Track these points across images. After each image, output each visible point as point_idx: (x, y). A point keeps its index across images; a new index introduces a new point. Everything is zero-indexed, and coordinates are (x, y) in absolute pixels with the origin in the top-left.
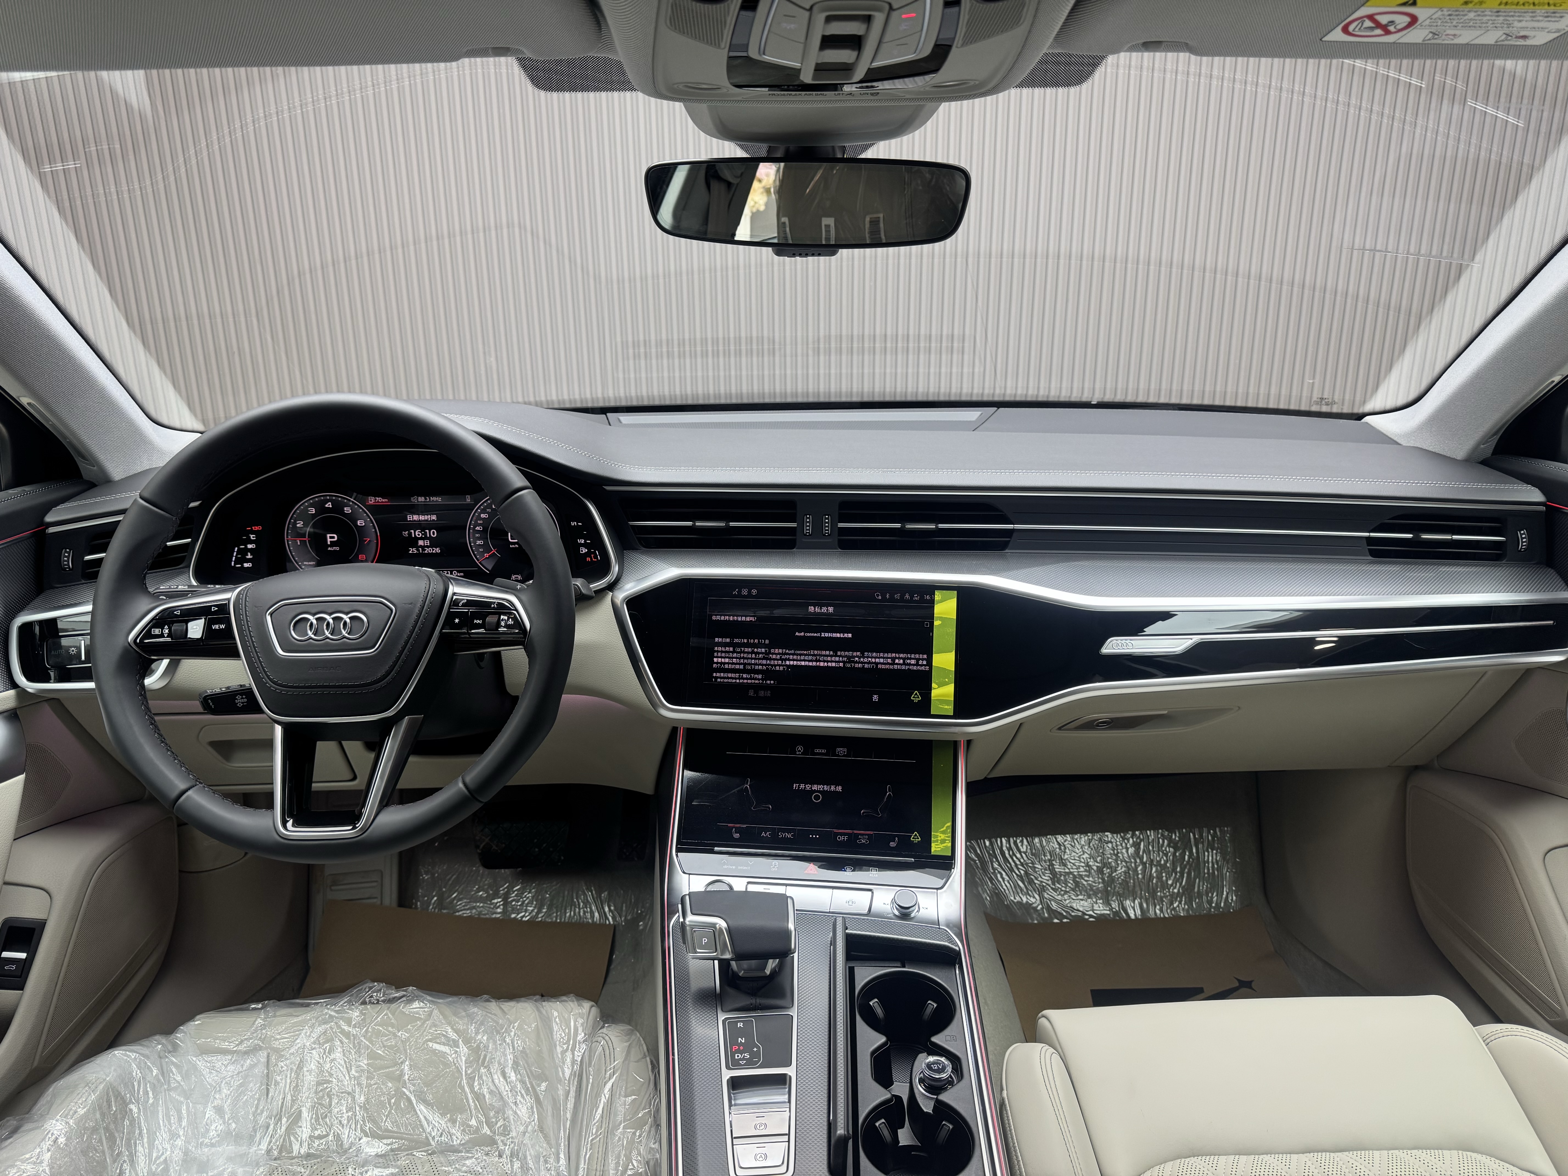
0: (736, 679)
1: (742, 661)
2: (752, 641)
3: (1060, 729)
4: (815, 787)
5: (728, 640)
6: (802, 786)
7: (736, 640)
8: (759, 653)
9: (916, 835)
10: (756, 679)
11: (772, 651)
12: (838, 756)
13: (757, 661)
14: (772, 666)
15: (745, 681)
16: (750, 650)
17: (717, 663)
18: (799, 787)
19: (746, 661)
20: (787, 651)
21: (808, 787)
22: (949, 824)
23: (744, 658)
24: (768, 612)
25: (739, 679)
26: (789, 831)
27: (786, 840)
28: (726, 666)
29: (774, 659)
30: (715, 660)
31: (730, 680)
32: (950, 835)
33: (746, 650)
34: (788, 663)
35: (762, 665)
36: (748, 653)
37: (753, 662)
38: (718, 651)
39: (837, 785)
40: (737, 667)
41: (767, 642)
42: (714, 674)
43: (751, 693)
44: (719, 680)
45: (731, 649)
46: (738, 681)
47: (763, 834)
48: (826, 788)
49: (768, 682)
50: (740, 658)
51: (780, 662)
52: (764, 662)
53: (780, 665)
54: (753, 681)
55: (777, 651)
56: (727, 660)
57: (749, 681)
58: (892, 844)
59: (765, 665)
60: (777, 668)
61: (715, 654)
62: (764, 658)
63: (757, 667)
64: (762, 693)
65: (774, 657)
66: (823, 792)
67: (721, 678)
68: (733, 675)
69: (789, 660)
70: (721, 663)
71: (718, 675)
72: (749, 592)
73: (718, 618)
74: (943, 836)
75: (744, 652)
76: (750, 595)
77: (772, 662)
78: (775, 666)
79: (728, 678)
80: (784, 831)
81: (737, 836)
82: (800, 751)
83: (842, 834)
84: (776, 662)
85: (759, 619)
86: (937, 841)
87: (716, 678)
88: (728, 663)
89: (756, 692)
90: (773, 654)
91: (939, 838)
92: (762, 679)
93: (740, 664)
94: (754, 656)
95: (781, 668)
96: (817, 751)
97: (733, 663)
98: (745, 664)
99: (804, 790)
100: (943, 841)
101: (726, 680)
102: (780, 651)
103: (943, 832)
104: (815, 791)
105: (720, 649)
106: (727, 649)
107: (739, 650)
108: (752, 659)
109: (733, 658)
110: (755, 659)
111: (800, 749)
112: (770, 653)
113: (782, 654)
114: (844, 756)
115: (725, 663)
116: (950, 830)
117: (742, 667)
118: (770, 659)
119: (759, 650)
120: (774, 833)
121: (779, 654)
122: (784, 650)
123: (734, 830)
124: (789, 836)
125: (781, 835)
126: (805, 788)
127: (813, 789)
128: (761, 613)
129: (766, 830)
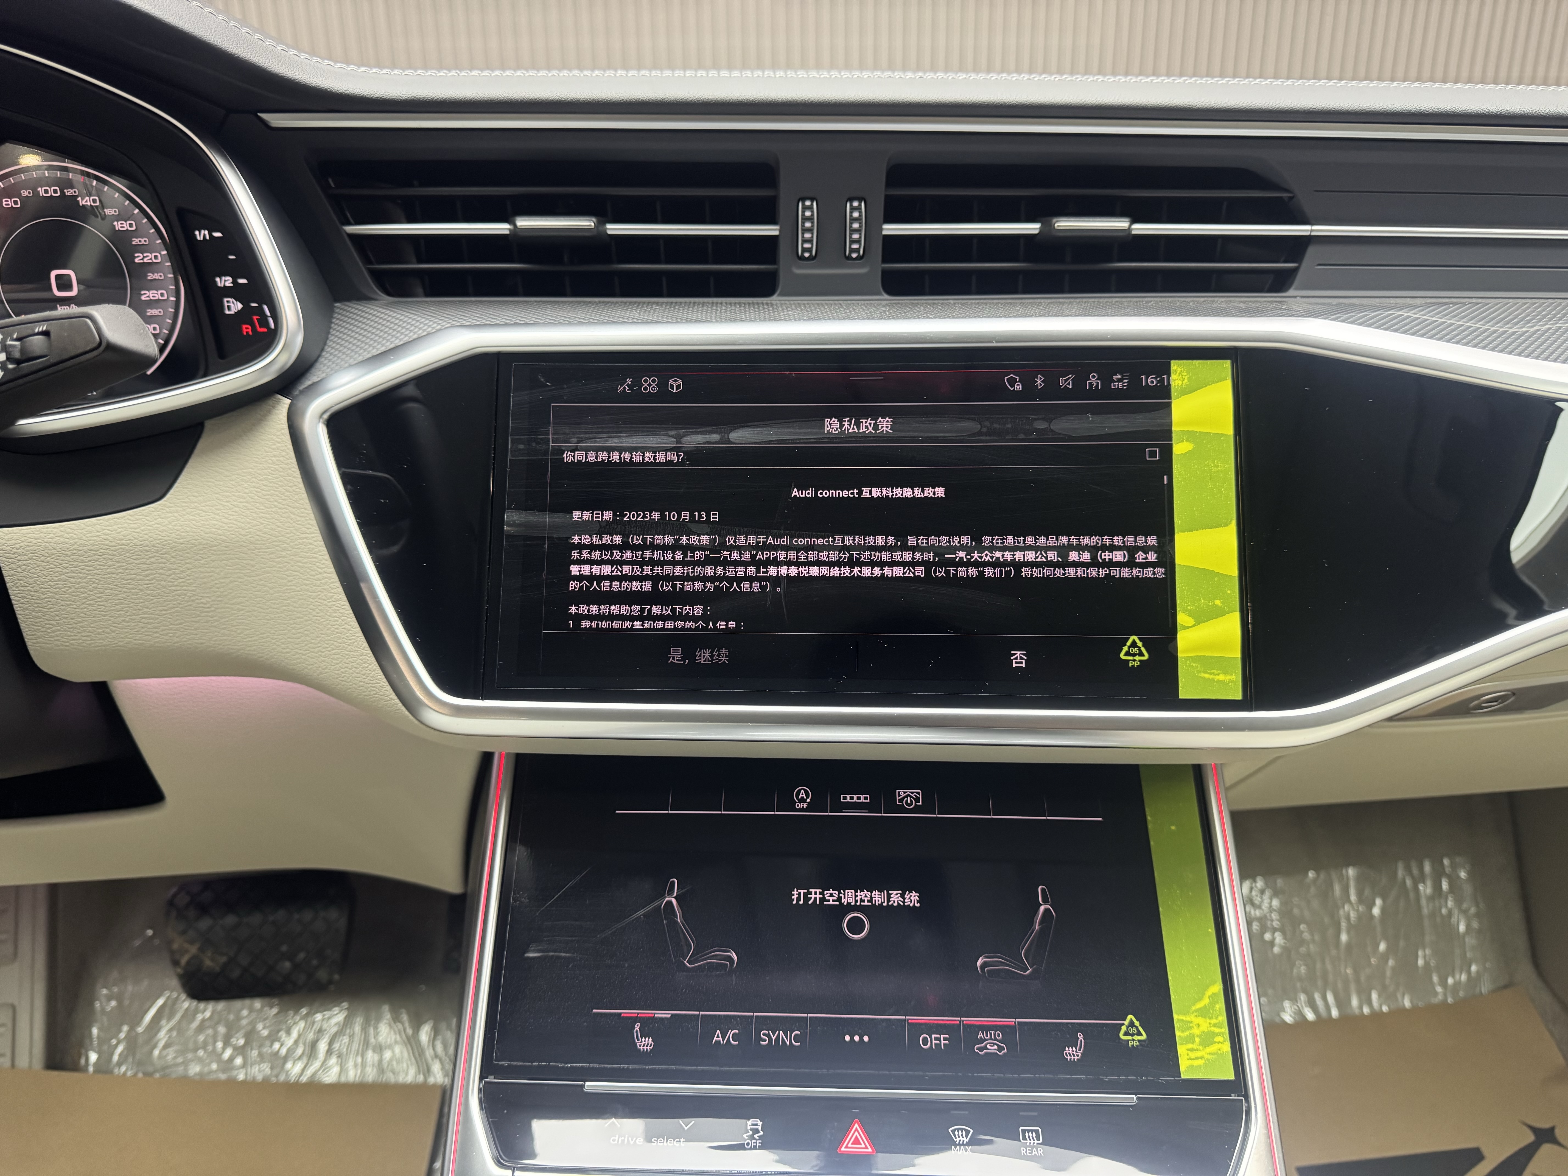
0: (632, 618)
1: (647, 570)
2: (673, 516)
4: (849, 897)
5: (608, 515)
6: (815, 895)
7: (629, 516)
8: (694, 548)
9: (1132, 1024)
10: (686, 618)
11: (730, 540)
12: (902, 809)
13: (688, 570)
14: (730, 580)
15: (659, 624)
16: (669, 539)
17: (580, 578)
18: (807, 899)
19: (658, 570)
20: (770, 540)
21: (831, 897)
22: (1217, 988)
23: (652, 563)
24: (715, 437)
25: (641, 618)
26: (787, 1025)
27: (778, 1049)
28: (605, 586)
29: (736, 564)
30: (575, 570)
31: (616, 624)
32: (1223, 1018)
33: (659, 539)
34: (773, 571)
35: (704, 579)
36: (664, 548)
37: (678, 570)
38: (581, 547)
39: (905, 890)
40: (636, 586)
41: (715, 517)
42: (573, 609)
43: (676, 656)
44: (585, 624)
45: (618, 539)
46: (637, 625)
47: (718, 1038)
48: (878, 897)
49: (722, 625)
50: (642, 564)
51: (752, 570)
52: (709, 571)
53: (751, 579)
54: (679, 624)
55: (741, 540)
56: (607, 570)
57: (669, 625)
58: (1073, 1053)
59: (712, 579)
60: (745, 586)
61: (575, 555)
62: (708, 561)
63: (688, 586)
64: (704, 656)
65: (735, 555)
66: (871, 910)
67: (591, 618)
68: (624, 610)
69: (776, 563)
70: (591, 578)
71: (583, 609)
72: (663, 385)
73: (580, 456)
74: (1203, 1025)
75: (654, 547)
76: (664, 394)
77: (731, 572)
78: (739, 580)
79: (611, 617)
80: (774, 1025)
81: (645, 1044)
82: (803, 800)
83: (931, 1029)
84: (741, 571)
85: (693, 456)
86: (1190, 1039)
87: (579, 618)
88: (611, 578)
89: (689, 654)
90: (732, 548)
91: (1196, 1031)
92: (704, 618)
93: (642, 579)
94: (679, 556)
95: (756, 585)
96: (847, 799)
97: (623, 578)
98: (655, 579)
99: (821, 906)
100: (1208, 1039)
101: (605, 624)
102: (752, 539)
103: (1204, 1013)
104: (850, 908)
105: (586, 539)
106: (607, 539)
107: (637, 540)
108: (674, 563)
109: (622, 563)
110: (683, 563)
111: (802, 795)
112: (723, 546)
113: (757, 547)
114: (916, 810)
115: (600, 578)
116: (1221, 1005)
117: (647, 586)
118: (725, 563)
119: (694, 540)
120: (748, 1032)
121: (749, 547)
122: (762, 539)
123: (637, 1027)
124: (788, 1039)
125: (765, 1038)
126: (823, 900)
127: (844, 901)
128: (695, 440)
129: (724, 1024)
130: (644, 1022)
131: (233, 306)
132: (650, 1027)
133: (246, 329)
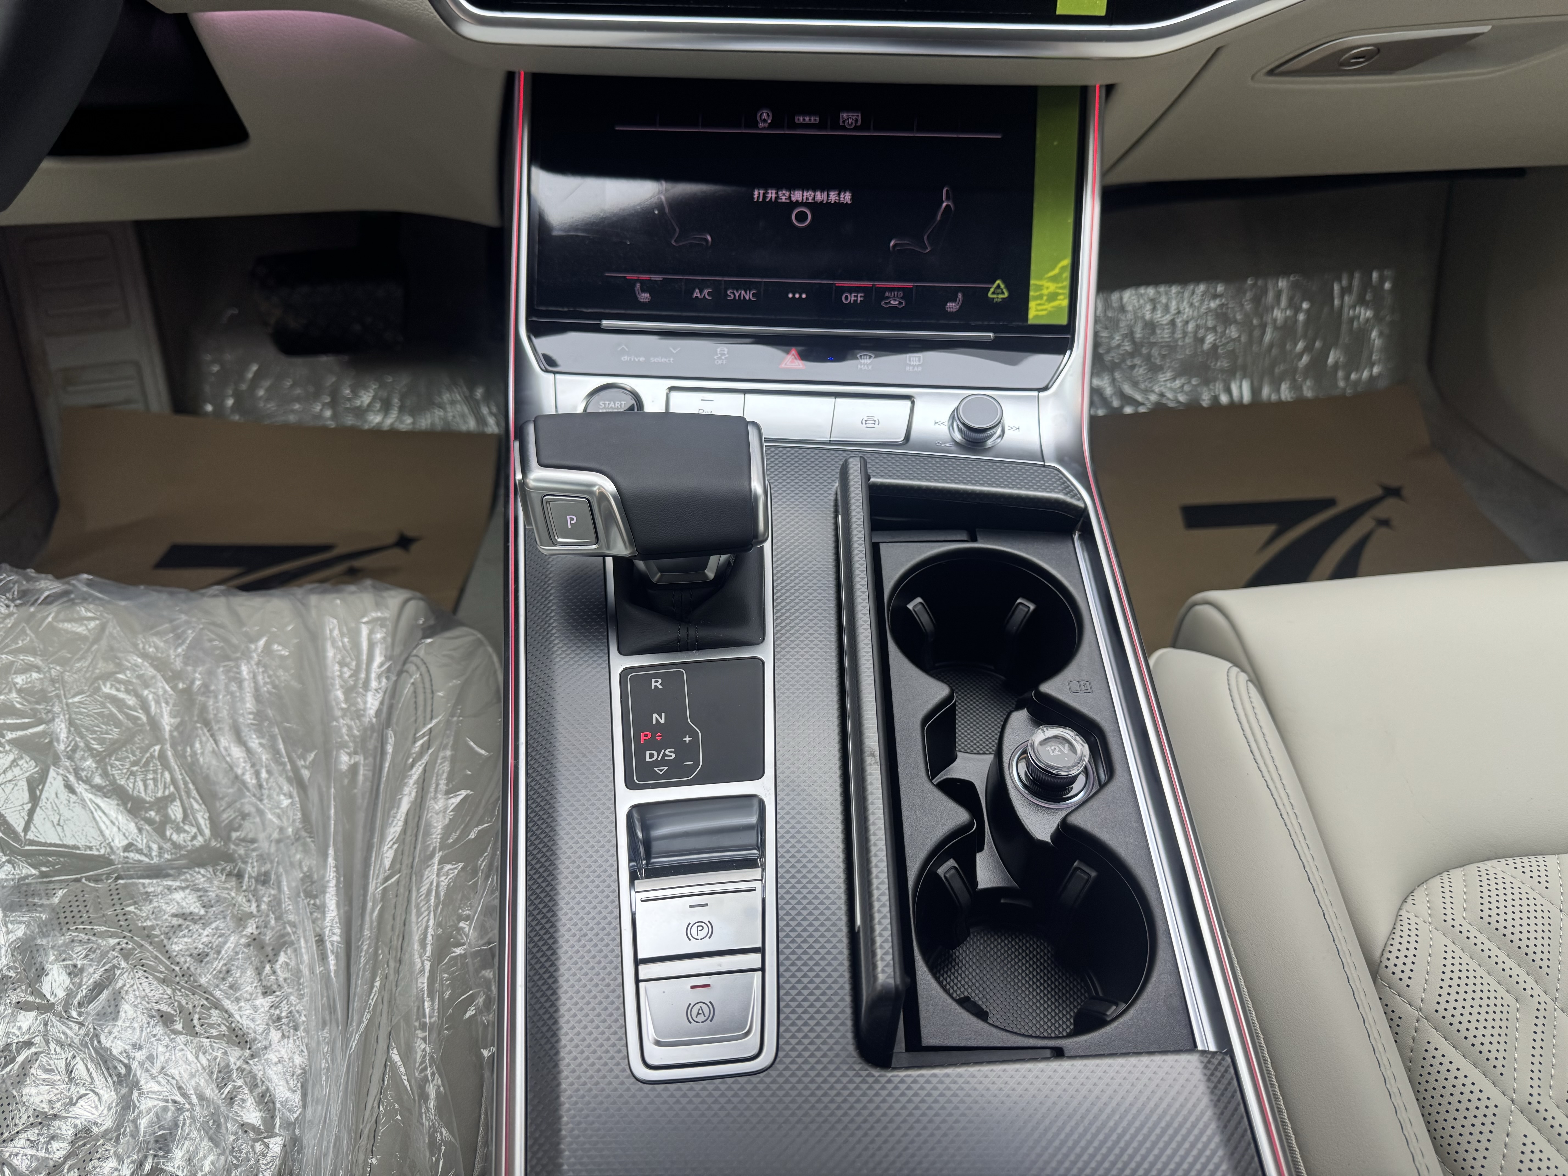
3: (1271, 72)
4: (798, 196)
6: (771, 194)
9: (998, 287)
12: (844, 128)
18: (765, 197)
21: (784, 196)
22: (1067, 262)
26: (747, 286)
27: (741, 304)
32: (1067, 283)
39: (840, 189)
47: (697, 293)
48: (820, 196)
58: (952, 306)
66: (814, 206)
74: (1052, 287)
80: (738, 286)
81: (645, 297)
82: (765, 121)
83: (851, 290)
86: (1040, 297)
91: (1045, 292)
96: (800, 119)
99: (776, 203)
100: (1053, 297)
103: (1054, 279)
104: (797, 204)
111: (765, 116)
114: (856, 128)
116: (1067, 274)
120: (719, 291)
123: (638, 285)
124: (748, 295)
125: (733, 294)
126: (777, 198)
127: (794, 199)
129: (701, 286)
130: (642, 282)
132: (647, 286)
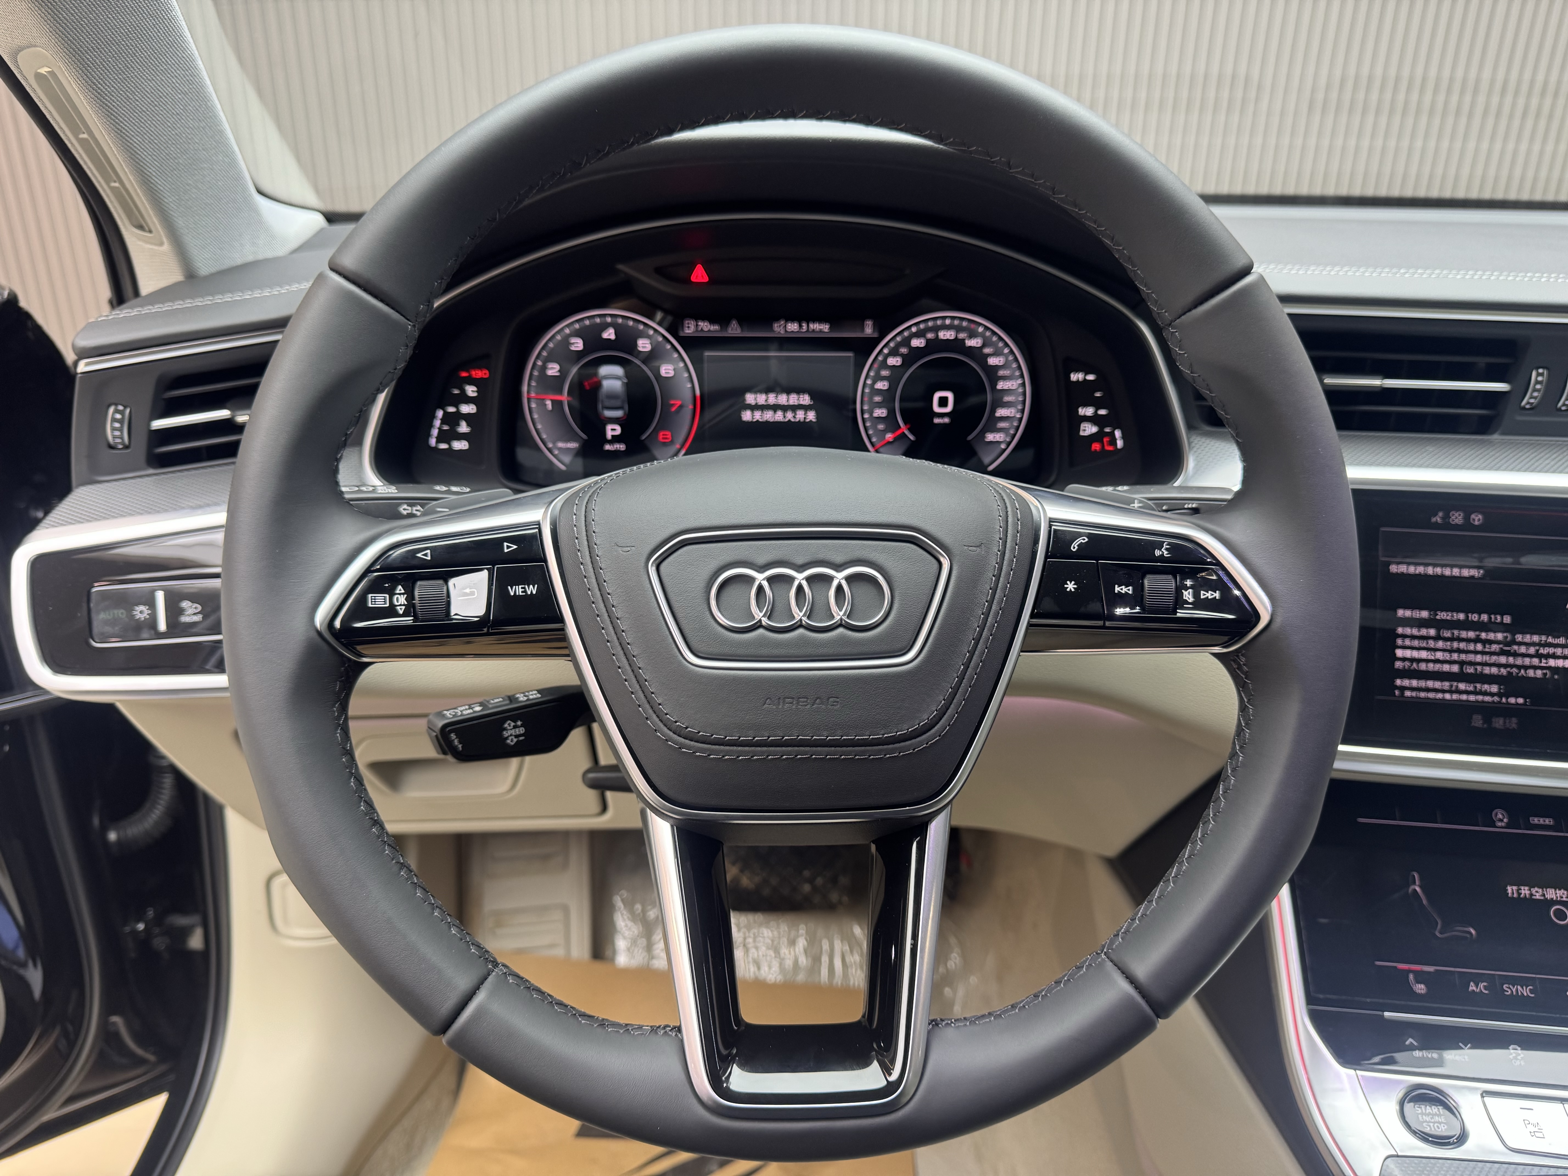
0: (1443, 691)
1: (1455, 656)
2: (1474, 617)
4: (1551, 894)
5: (1425, 614)
6: (1525, 891)
7: (1442, 615)
8: (1491, 642)
10: (1485, 693)
11: (1519, 638)
13: (1486, 658)
14: (1519, 667)
15: (1464, 697)
16: (1471, 634)
17: (1404, 659)
18: (1519, 893)
19: (1463, 657)
20: (1550, 640)
21: (1537, 893)
23: (1459, 651)
24: (1510, 560)
25: (1451, 692)
26: (1524, 982)
27: (1520, 1000)
28: (1423, 666)
29: (1524, 655)
30: (1399, 653)
31: (1431, 695)
33: (1464, 634)
34: (1552, 663)
35: (1499, 666)
36: (1468, 640)
37: (1479, 658)
38: (1404, 636)
40: (1446, 668)
41: (1507, 619)
42: (1398, 682)
43: (1477, 721)
44: (1408, 693)
45: (1432, 632)
46: (1448, 696)
47: (1472, 987)
49: (1512, 700)
50: (1451, 651)
51: (1535, 661)
52: (1503, 660)
53: (1535, 668)
54: (1480, 698)
55: (1528, 638)
56: (1424, 654)
57: (1472, 698)
59: (1505, 666)
60: (1531, 673)
61: (1399, 642)
62: (1502, 653)
63: (1487, 670)
64: (1499, 723)
65: (1523, 650)
67: (1412, 689)
68: (1437, 685)
69: (1554, 656)
70: (1412, 660)
71: (1406, 683)
72: (1467, 518)
73: (1403, 569)
75: (1460, 640)
76: (1467, 525)
77: (1519, 661)
78: (1526, 668)
79: (1428, 690)
80: (1514, 981)
81: (1420, 988)
82: (1501, 820)
84: (1527, 661)
85: (1490, 573)
87: (1403, 689)
88: (1427, 661)
89: (1487, 720)
90: (1520, 644)
92: (1499, 694)
93: (1451, 662)
94: (1479, 647)
95: (1539, 673)
96: (1535, 820)
97: (1437, 661)
98: (1462, 663)
99: (1531, 899)
101: (1423, 695)
102: (1536, 638)
104: (1553, 902)
105: (1408, 631)
106: (1424, 632)
107: (1447, 634)
108: (1476, 652)
109: (1435, 650)
110: (1483, 653)
112: (1514, 642)
113: (1540, 644)
115: (1419, 661)
117: (1455, 668)
118: (1515, 655)
119: (1491, 636)
120: (1495, 985)
121: (1533, 644)
122: (1544, 638)
123: (1411, 976)
124: (1526, 991)
125: (1509, 990)
126: (1531, 895)
127: (1548, 896)
128: (1493, 562)
129: (1477, 979)
130: (1416, 973)
131: (1088, 429)
132: (1421, 977)
133: (1096, 446)
